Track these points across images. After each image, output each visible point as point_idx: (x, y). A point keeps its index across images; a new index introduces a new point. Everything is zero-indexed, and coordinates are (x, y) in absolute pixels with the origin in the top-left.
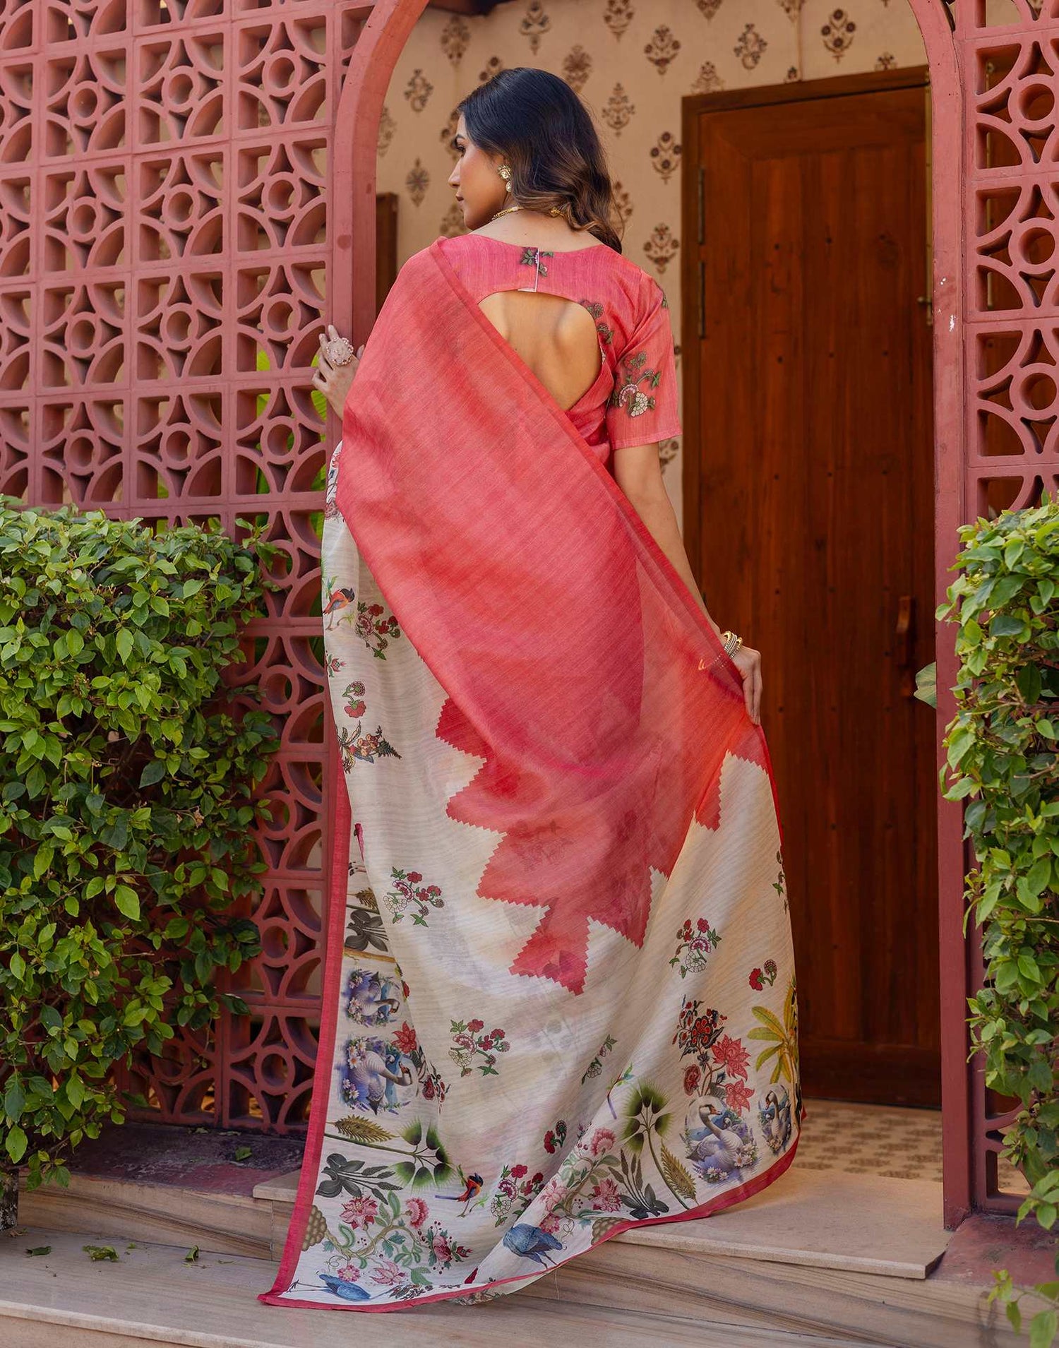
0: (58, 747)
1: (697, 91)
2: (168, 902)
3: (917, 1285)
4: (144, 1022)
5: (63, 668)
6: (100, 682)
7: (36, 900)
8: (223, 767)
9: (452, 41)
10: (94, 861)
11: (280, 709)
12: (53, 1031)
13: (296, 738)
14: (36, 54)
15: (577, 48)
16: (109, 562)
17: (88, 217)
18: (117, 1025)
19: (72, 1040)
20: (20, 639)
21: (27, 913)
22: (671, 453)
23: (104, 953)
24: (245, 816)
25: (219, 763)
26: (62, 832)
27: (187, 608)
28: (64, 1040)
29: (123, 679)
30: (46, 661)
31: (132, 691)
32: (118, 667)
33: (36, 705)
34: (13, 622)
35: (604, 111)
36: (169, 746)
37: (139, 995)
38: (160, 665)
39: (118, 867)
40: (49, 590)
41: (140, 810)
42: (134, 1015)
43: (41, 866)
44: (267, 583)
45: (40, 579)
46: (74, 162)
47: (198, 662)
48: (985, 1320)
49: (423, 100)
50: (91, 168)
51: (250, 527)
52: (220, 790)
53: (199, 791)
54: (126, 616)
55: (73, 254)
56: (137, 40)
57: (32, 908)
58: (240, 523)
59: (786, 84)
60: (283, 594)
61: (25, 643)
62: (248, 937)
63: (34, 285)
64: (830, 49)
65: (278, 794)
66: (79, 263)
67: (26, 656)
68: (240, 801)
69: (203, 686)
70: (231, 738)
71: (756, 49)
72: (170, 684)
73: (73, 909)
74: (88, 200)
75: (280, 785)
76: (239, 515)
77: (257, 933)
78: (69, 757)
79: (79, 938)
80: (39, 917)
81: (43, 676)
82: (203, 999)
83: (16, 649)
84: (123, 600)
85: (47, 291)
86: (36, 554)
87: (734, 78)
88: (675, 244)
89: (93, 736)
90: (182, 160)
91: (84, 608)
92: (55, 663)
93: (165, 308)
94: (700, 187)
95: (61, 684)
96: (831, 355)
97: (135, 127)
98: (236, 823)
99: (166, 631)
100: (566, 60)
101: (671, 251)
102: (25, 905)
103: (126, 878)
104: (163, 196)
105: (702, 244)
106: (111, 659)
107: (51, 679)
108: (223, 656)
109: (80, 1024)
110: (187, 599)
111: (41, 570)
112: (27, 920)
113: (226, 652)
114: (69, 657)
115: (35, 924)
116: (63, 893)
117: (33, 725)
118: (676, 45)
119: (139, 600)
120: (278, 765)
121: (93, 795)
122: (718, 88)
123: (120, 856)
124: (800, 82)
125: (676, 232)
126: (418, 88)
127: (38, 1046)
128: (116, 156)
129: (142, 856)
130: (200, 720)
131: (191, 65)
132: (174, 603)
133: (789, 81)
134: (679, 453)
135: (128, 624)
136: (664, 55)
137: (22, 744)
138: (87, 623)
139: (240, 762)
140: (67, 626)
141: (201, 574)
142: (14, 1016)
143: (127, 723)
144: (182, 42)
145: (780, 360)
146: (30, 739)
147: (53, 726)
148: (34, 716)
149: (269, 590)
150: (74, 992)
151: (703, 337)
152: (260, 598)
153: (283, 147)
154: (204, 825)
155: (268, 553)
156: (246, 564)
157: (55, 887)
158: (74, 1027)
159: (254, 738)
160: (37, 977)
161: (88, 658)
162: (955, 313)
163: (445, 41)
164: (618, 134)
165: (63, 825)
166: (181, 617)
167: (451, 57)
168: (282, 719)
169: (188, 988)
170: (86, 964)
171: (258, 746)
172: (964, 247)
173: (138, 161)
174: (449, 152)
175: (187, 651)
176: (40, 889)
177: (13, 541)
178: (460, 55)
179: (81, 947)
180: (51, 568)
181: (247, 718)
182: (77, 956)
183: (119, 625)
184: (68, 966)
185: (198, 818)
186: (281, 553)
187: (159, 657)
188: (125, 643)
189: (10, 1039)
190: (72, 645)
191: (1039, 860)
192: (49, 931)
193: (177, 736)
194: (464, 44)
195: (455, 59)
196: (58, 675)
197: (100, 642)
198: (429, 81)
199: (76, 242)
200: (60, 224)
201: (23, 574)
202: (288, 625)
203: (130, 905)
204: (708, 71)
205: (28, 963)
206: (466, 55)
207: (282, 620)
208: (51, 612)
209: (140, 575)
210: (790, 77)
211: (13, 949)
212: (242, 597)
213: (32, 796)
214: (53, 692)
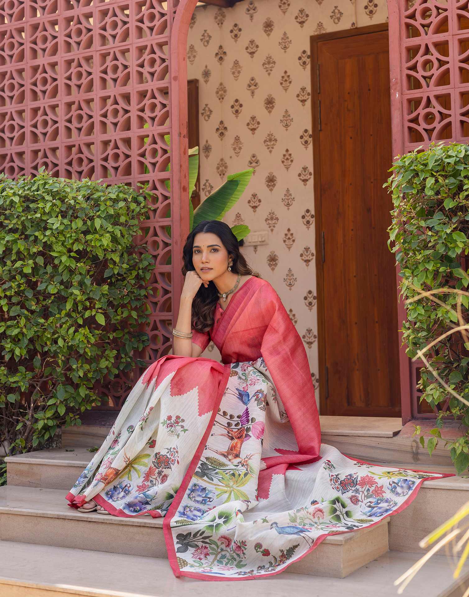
0: (74, 262)
1: (316, 33)
2: (115, 322)
3: (389, 440)
4: (107, 367)
5: (75, 232)
6: (89, 237)
7: (67, 318)
8: (134, 273)
9: (219, 18)
10: (88, 304)
11: (155, 253)
12: (74, 367)
13: (161, 264)
14: (59, 15)
15: (268, 19)
16: (92, 194)
17: (80, 75)
18: (97, 367)
19: (81, 370)
20: (59, 222)
21: (64, 323)
22: (309, 177)
23: (92, 338)
24: (143, 292)
25: (133, 272)
26: (76, 292)
27: (120, 212)
28: (78, 370)
29: (97, 236)
30: (69, 230)
31: (101, 240)
32: (95, 231)
33: (66, 247)
34: (57, 216)
35: (280, 43)
36: (115, 263)
37: (105, 357)
38: (111, 232)
39: (96, 307)
40: (70, 204)
41: (104, 286)
42: (104, 363)
43: (69, 306)
44: (149, 207)
45: (66, 200)
46: (74, 55)
47: (125, 233)
48: (414, 450)
49: (208, 42)
50: (80, 57)
51: (143, 186)
52: (133, 282)
53: (126, 282)
54: (98, 214)
55: (74, 89)
56: (97, 8)
57: (66, 321)
58: (139, 185)
59: (351, 29)
60: (155, 211)
61: (62, 223)
62: (145, 338)
63: (60, 102)
64: (368, 15)
65: (155, 285)
66: (77, 92)
67: (62, 228)
68: (141, 287)
69: (126, 241)
70: (137, 263)
71: (339, 16)
72: (114, 240)
73: (80, 322)
74: (80, 69)
75: (156, 282)
76: (139, 182)
77: (148, 337)
78: (78, 264)
79: (83, 332)
80: (68, 325)
81: (68, 235)
82: (129, 360)
83: (59, 225)
84: (97, 209)
85: (65, 103)
86: (64, 191)
87: (330, 27)
88: (309, 94)
89: (87, 259)
90: (114, 52)
91: (82, 209)
92: (72, 230)
93: (110, 107)
94: (318, 71)
95: (75, 238)
96: (371, 135)
97: (97, 40)
98: (140, 295)
99: (112, 220)
100: (264, 24)
101: (307, 97)
102: (63, 320)
103: (100, 311)
104: (108, 66)
105: (319, 93)
106: (92, 230)
107: (71, 236)
108: (133, 231)
109: (84, 365)
110: (120, 208)
111: (66, 197)
112: (64, 326)
113: (135, 230)
114: (78, 228)
115: (67, 327)
116: (76, 316)
117: (65, 254)
118: (307, 16)
119: (102, 208)
120: (155, 274)
121: (87, 278)
122: (324, 32)
123: (97, 302)
124: (356, 28)
125: (309, 89)
126: (206, 37)
127: (68, 373)
128: (90, 52)
129: (105, 303)
130: (125, 255)
131: (117, 16)
132: (116, 209)
133: (352, 28)
134: (312, 177)
135: (99, 217)
136: (303, 20)
137: (61, 261)
138: (84, 216)
139: (140, 272)
140: (77, 217)
141: (125, 200)
142: (60, 361)
143: (99, 252)
144: (114, 8)
145: (351, 138)
146: (64, 259)
147: (72, 254)
148: (65, 251)
149: (150, 209)
150: (81, 352)
151: (321, 130)
152: (147, 212)
153: (152, 45)
154: (128, 295)
155: (149, 195)
156: (141, 199)
157: (74, 315)
158: (82, 366)
159: (146, 263)
160: (68, 346)
161: (84, 228)
162: (398, 92)
163: (216, 18)
164: (285, 52)
165: (77, 289)
166: (118, 215)
167: (218, 24)
168: (155, 257)
169: (123, 356)
170: (86, 341)
171: (147, 266)
172: (401, 67)
173: (98, 53)
174: (219, 62)
175: (121, 228)
176: (68, 315)
177: (56, 187)
178: (222, 23)
179: (84, 336)
180: (70, 196)
181: (143, 256)
182: (83, 338)
183: (95, 217)
184: (80, 342)
185: (125, 292)
186: (154, 195)
187: (110, 229)
188: (98, 223)
189: (58, 370)
190: (78, 224)
191: (421, 271)
192: (72, 330)
193: (117, 259)
194: (224, 19)
195: (220, 25)
196: (74, 234)
197: (89, 223)
198: (210, 34)
199: (76, 85)
200: (69, 78)
201: (60, 199)
202: (157, 222)
203: (101, 320)
204: (320, 25)
205: (65, 341)
206: (224, 23)
207: (155, 220)
208: (71, 212)
209: (102, 199)
210: (352, 26)
211: (59, 337)
212: (140, 211)
213: (65, 281)
214: (72, 241)
